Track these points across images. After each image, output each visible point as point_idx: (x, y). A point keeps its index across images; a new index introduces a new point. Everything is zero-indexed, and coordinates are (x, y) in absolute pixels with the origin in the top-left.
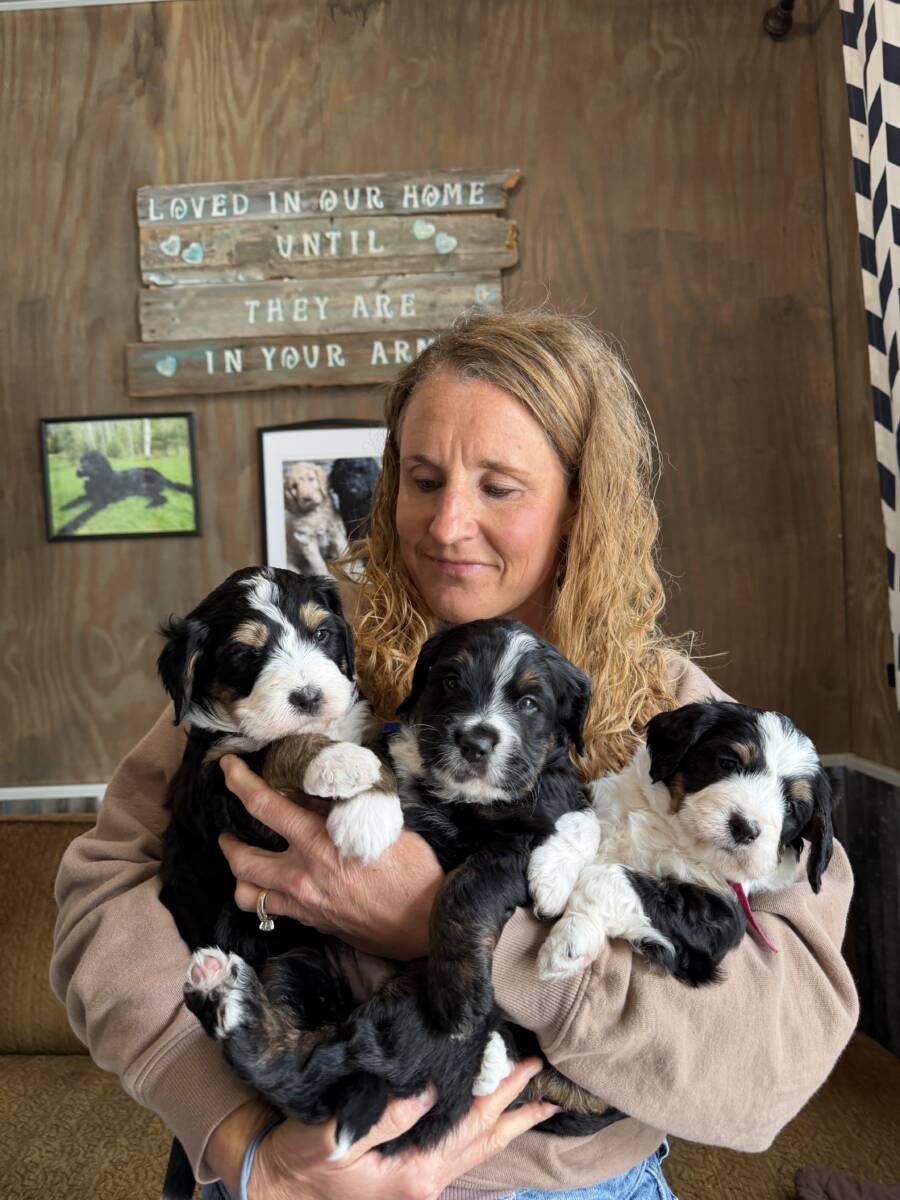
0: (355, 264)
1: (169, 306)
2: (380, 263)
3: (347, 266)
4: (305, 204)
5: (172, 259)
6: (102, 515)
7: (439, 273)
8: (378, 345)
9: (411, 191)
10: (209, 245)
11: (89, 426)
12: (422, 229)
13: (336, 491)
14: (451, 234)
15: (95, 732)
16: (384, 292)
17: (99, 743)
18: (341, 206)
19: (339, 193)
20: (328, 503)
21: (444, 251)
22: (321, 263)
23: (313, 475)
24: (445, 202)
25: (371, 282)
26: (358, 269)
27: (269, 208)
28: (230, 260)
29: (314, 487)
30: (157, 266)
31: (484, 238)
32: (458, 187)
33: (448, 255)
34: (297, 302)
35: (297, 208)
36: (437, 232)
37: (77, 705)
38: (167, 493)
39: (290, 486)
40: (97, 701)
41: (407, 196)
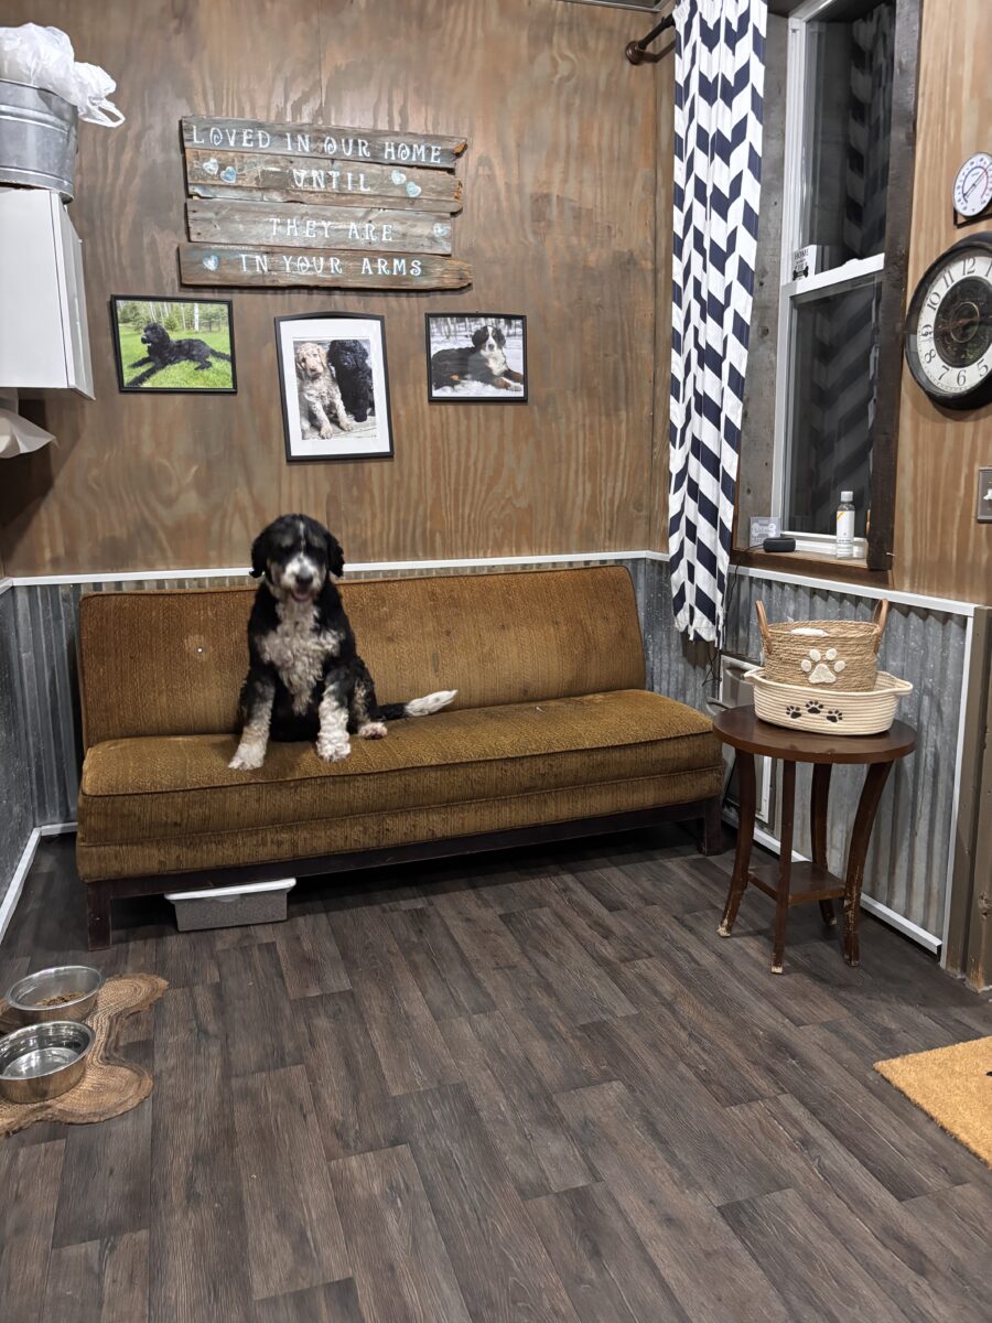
0: (349, 197)
1: (210, 215)
2: (367, 199)
3: (344, 198)
4: (314, 146)
5: (212, 177)
6: (160, 373)
7: (408, 212)
8: (366, 260)
9: (390, 147)
10: (241, 170)
11: (151, 303)
12: (398, 177)
13: (333, 365)
14: (417, 184)
15: (162, 535)
16: (370, 222)
17: (165, 543)
18: (339, 152)
19: (339, 142)
20: (328, 373)
21: (412, 196)
22: (325, 194)
23: (316, 352)
24: (414, 159)
25: (360, 212)
26: (352, 202)
27: (287, 147)
28: (257, 184)
29: (317, 361)
30: (200, 182)
31: (440, 189)
32: (423, 148)
33: (415, 198)
34: (308, 222)
35: (307, 149)
36: (408, 180)
37: (147, 514)
38: (211, 359)
39: (300, 360)
40: (162, 511)
41: (387, 150)
